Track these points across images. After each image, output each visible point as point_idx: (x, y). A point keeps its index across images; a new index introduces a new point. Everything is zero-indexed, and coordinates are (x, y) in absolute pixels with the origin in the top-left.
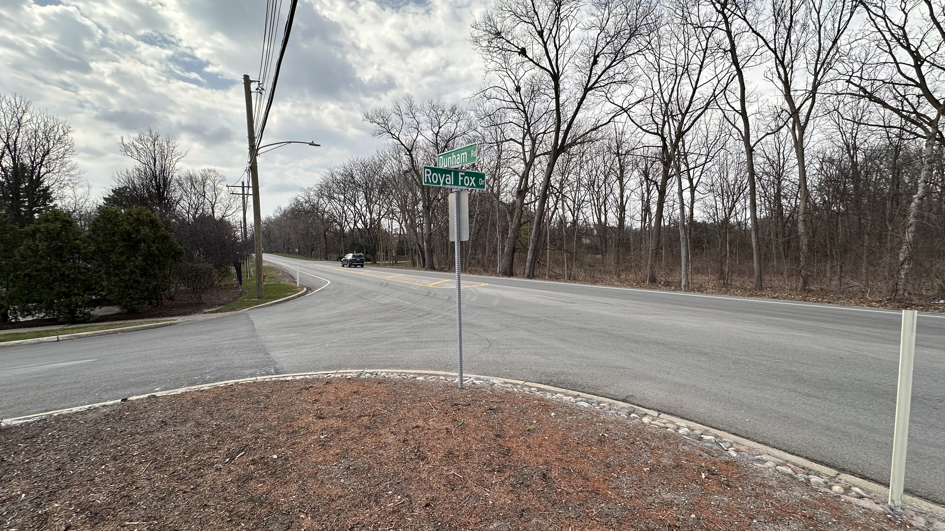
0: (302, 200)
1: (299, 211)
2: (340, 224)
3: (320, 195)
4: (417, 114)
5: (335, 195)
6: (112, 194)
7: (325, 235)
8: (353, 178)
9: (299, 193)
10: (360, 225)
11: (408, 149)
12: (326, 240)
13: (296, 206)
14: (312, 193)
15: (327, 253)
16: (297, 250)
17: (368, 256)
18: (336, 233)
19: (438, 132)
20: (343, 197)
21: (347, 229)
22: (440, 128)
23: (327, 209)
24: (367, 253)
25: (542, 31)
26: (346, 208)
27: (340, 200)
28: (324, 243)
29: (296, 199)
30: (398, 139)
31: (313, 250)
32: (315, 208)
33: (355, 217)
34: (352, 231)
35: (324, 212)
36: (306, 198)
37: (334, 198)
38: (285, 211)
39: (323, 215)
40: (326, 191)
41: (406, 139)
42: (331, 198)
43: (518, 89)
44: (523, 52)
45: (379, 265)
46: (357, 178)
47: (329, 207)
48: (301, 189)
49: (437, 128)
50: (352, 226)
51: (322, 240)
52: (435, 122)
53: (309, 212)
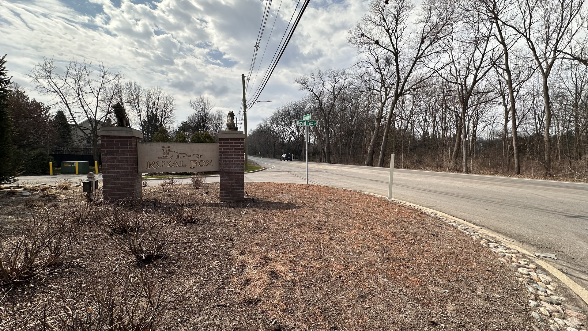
0: (263, 125)
1: (261, 131)
2: (282, 138)
3: (272, 122)
4: (323, 77)
5: (280, 122)
6: (181, 125)
7: (274, 145)
8: (289, 113)
9: (262, 122)
10: (293, 139)
11: (317, 96)
12: (274, 147)
13: (260, 128)
14: (268, 121)
15: (275, 155)
16: (260, 153)
17: (297, 156)
18: (280, 143)
19: (335, 86)
20: (284, 123)
21: (286, 141)
22: (335, 83)
23: (275, 130)
24: (296, 155)
25: (389, 29)
26: (285, 129)
27: (282, 125)
28: (273, 149)
29: (260, 125)
30: (312, 91)
31: (268, 153)
32: (269, 129)
33: (290, 134)
34: (289, 142)
35: (274, 131)
36: (265, 124)
37: (279, 124)
38: (254, 131)
39: (273, 133)
40: (275, 120)
41: (317, 91)
42: (278, 124)
43: (377, 61)
44: (377, 43)
45: (302, 161)
46: (291, 113)
47: (276, 128)
48: (263, 119)
49: (334, 83)
50: (288, 139)
51: (273, 147)
52: (333, 80)
53: (266, 132)
